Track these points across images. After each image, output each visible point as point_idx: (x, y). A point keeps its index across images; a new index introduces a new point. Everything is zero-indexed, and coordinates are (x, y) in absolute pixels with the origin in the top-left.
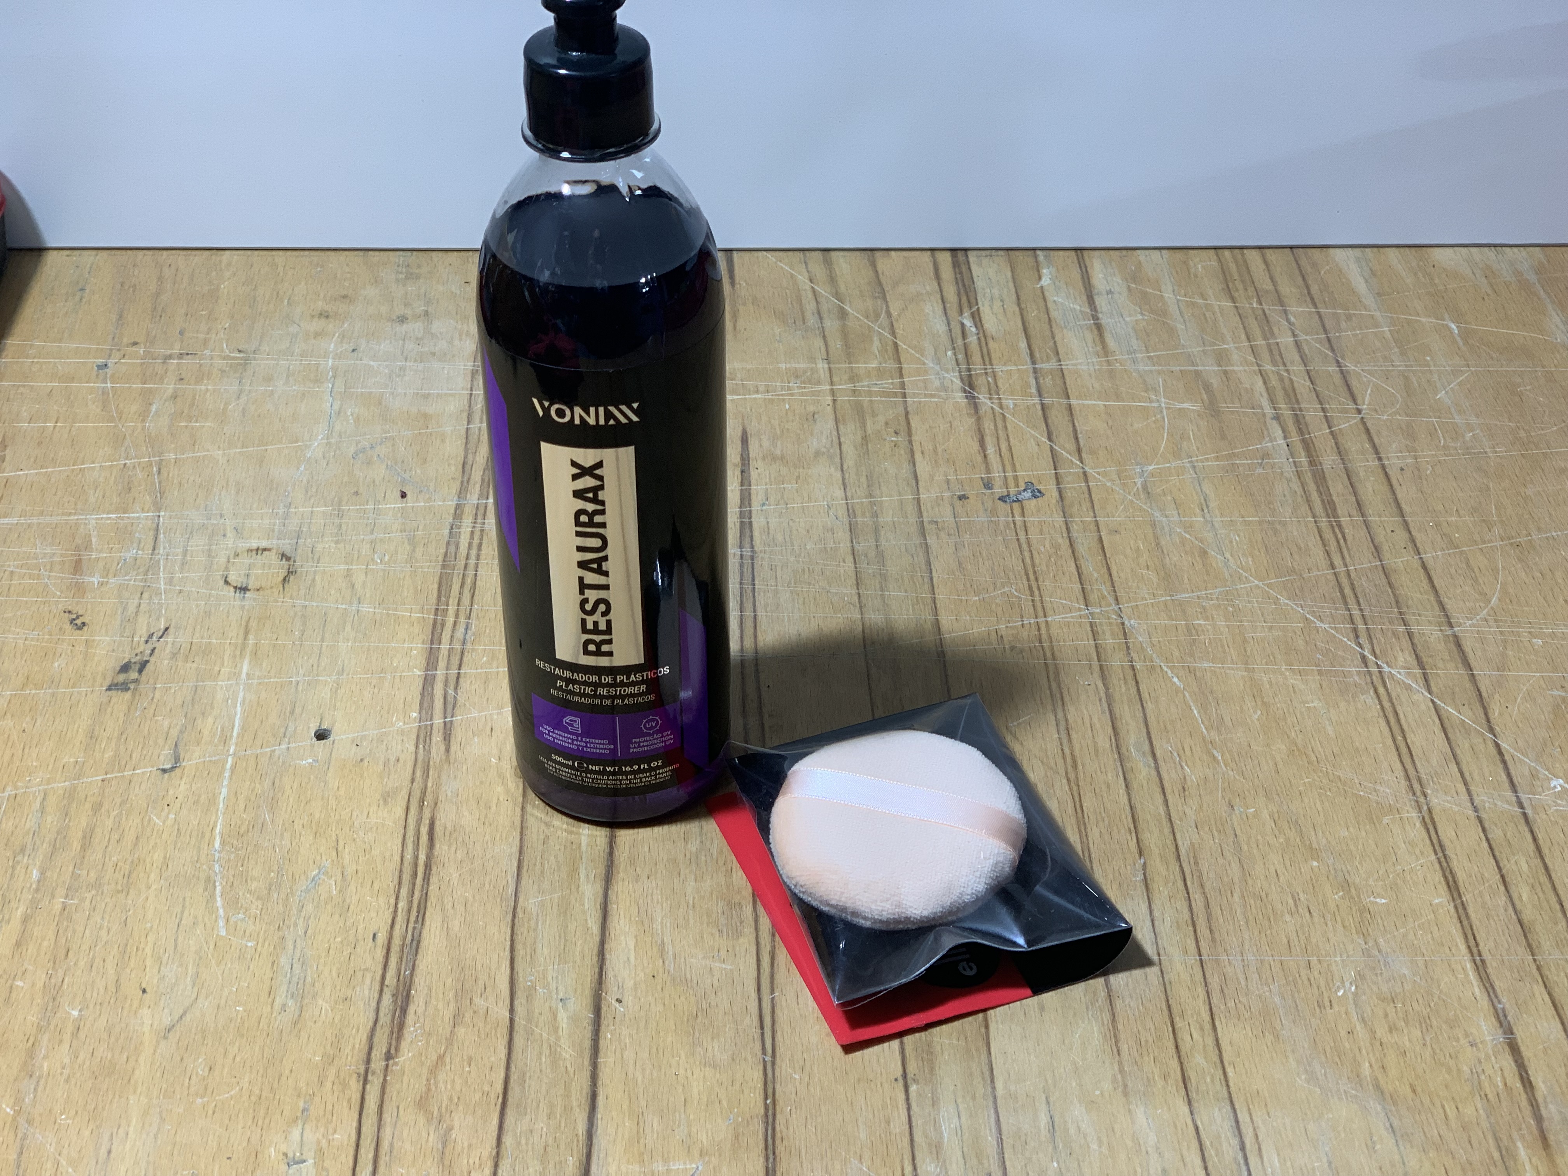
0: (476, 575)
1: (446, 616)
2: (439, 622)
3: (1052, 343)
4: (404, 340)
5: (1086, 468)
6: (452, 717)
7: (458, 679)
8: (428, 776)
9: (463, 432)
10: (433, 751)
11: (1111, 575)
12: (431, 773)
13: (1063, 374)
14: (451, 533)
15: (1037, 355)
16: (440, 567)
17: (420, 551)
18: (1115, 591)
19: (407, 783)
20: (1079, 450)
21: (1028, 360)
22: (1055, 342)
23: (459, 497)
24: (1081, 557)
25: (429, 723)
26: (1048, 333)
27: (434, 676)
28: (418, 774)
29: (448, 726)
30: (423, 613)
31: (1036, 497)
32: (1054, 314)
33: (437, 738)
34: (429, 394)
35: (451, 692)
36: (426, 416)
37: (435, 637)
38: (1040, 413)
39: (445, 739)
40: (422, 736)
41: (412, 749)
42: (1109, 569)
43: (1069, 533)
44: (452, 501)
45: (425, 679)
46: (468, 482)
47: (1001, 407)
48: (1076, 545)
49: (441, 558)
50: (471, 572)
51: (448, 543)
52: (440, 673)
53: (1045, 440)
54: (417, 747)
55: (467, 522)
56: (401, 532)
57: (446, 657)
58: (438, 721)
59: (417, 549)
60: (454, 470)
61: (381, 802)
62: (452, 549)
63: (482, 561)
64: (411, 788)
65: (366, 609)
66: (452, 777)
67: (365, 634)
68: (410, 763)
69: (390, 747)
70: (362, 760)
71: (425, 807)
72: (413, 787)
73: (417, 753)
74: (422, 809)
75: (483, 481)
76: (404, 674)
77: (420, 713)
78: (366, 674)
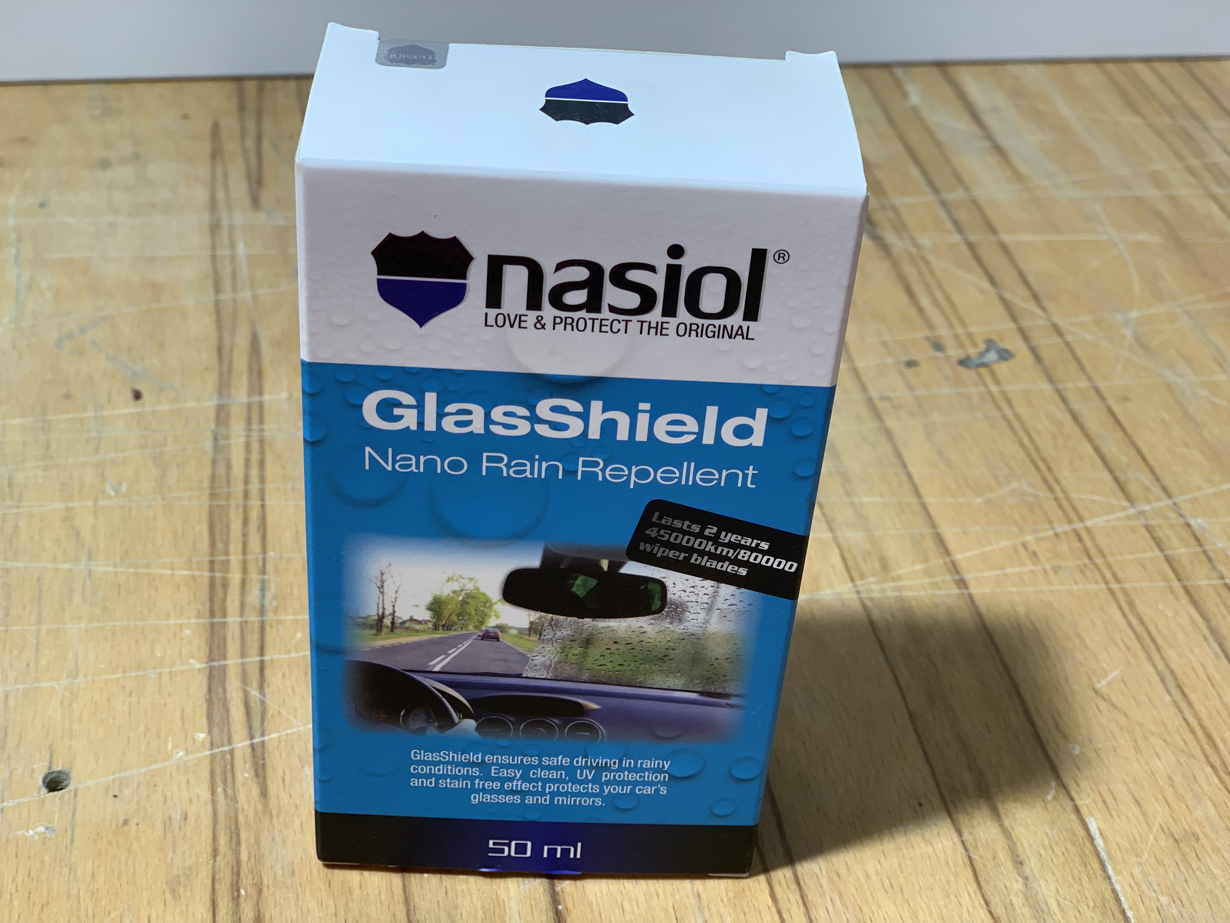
0: (263, 506)
1: (227, 571)
2: (218, 582)
3: (950, 169)
4: (110, 189)
5: (1056, 320)
6: (263, 735)
7: (262, 669)
8: (238, 843)
9: (211, 305)
10: (242, 797)
11: (1144, 459)
12: (243, 836)
13: (978, 205)
14: (215, 446)
15: (938, 184)
16: (206, 496)
17: (172, 474)
18: (1158, 479)
19: (205, 857)
20: (1037, 298)
21: (928, 190)
22: (954, 168)
23: (220, 394)
24: (1095, 436)
25: (226, 748)
27: (224, 669)
28: (223, 840)
29: (259, 751)
30: (191, 568)
31: (1004, 358)
33: (244, 773)
34: (155, 256)
35: (254, 693)
37: (216, 609)
38: (968, 253)
39: (257, 775)
40: (218, 772)
41: (206, 795)
42: (1138, 450)
43: (1066, 403)
44: (211, 399)
45: (211, 676)
46: (230, 372)
47: (919, 248)
48: (1080, 418)
49: (206, 484)
50: (255, 503)
51: (214, 462)
52: (232, 662)
53: (988, 287)
54: (213, 793)
55: (237, 429)
56: (141, 448)
57: (237, 634)
58: (241, 744)
59: (169, 473)
60: (206, 357)
61: (168, 895)
62: (221, 470)
63: (270, 486)
64: (214, 866)
65: (101, 568)
66: (278, 839)
67: (105, 607)
68: (206, 821)
69: (169, 794)
70: (126, 822)
71: (242, 900)
72: (217, 863)
73: (214, 802)
74: (238, 904)
75: (251, 370)
76: (174, 669)
77: (210, 732)
78: (114, 672)
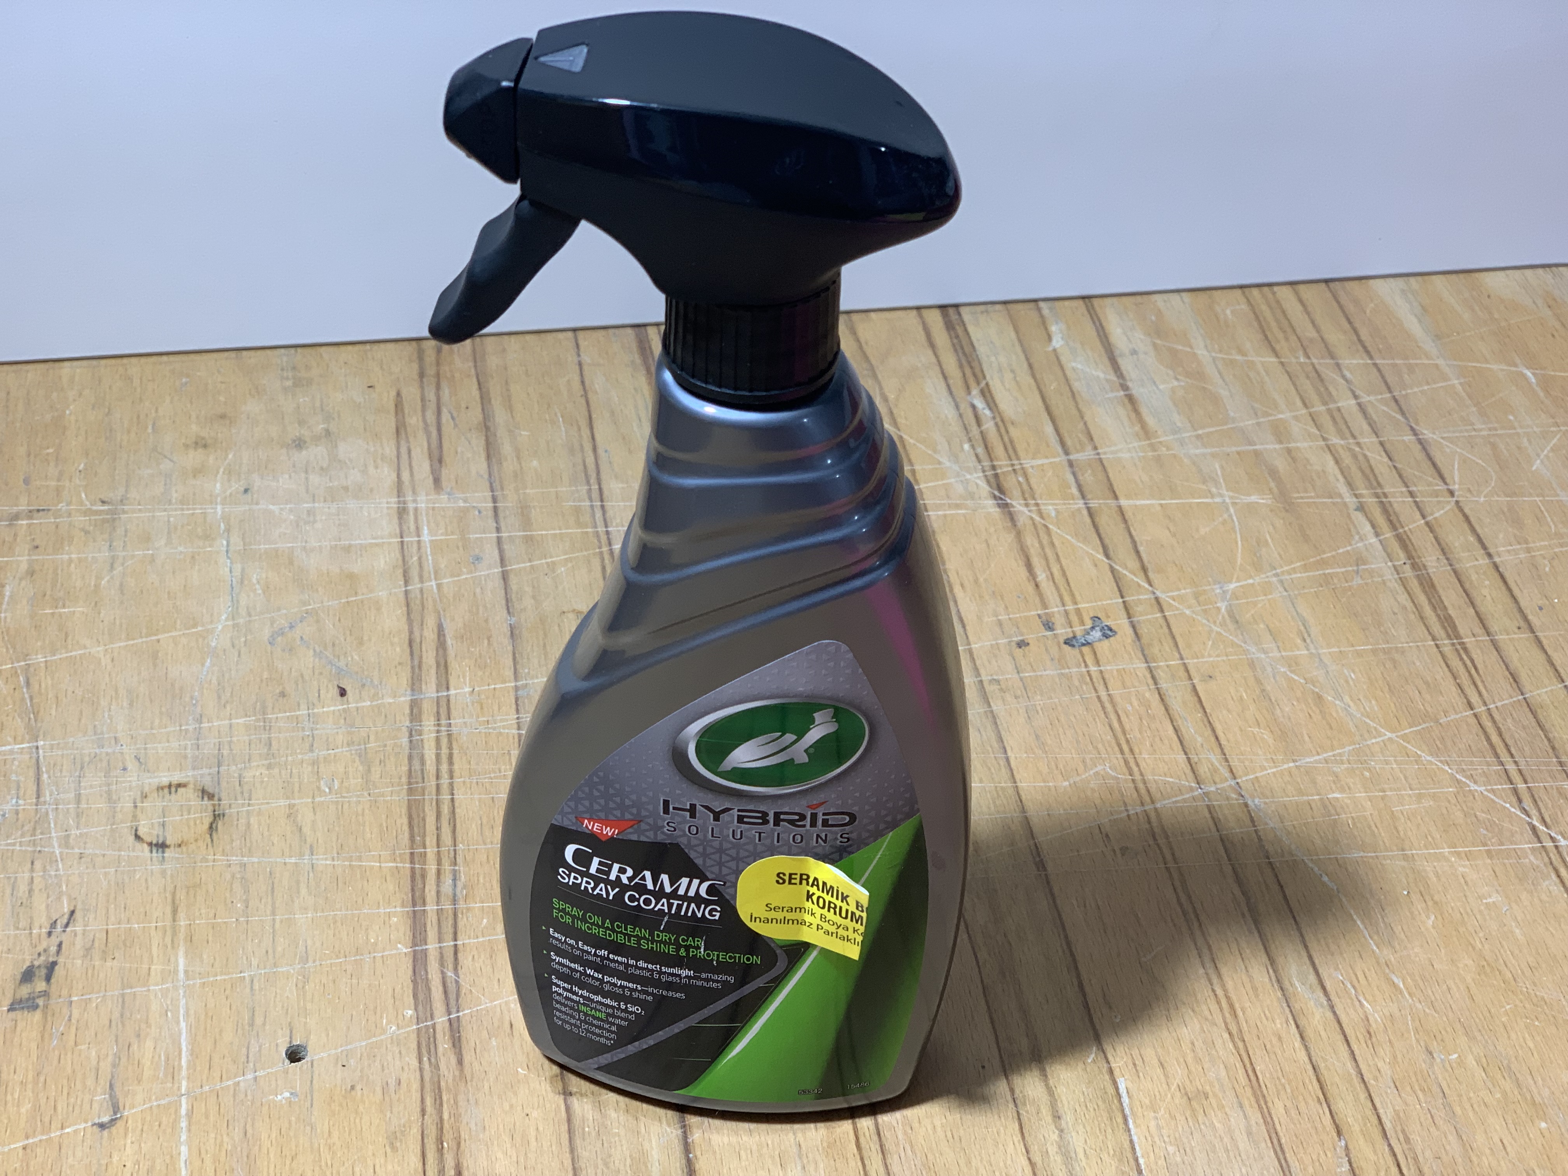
0: (452, 800)
1: (425, 862)
2: (418, 872)
3: (1082, 424)
4: (306, 472)
5: (1158, 594)
6: (458, 1011)
7: (456, 953)
8: (441, 1105)
9: (402, 596)
10: (442, 1066)
11: (1217, 738)
12: (445, 1098)
13: (1104, 466)
14: (411, 742)
15: (1069, 443)
16: (405, 791)
17: (376, 771)
18: (1227, 760)
19: (416, 1115)
20: (1144, 569)
21: (1059, 449)
22: (1085, 424)
23: (413, 690)
24: (1177, 717)
25: (429, 1023)
26: (1074, 412)
27: (425, 952)
28: (429, 1101)
29: (455, 1025)
30: (395, 861)
31: (1107, 636)
32: (1076, 385)
33: (444, 1045)
34: (350, 546)
35: (450, 974)
36: (351, 577)
37: (417, 898)
38: (1088, 520)
39: (454, 1046)
40: (424, 1043)
41: (415, 1063)
42: (1213, 730)
43: (1156, 683)
44: (405, 695)
45: (415, 960)
46: (420, 667)
47: (1042, 517)
48: (1167, 699)
49: (404, 780)
50: (446, 797)
51: (410, 757)
52: (432, 946)
53: (1101, 556)
54: (420, 1061)
55: (428, 724)
56: (348, 745)
57: (435, 921)
58: (441, 1020)
59: (373, 769)
60: (399, 651)
61: (388, 1150)
62: (417, 765)
63: (457, 780)
64: (423, 1124)
65: (322, 861)
66: (472, 1101)
67: (327, 898)
68: (416, 1085)
69: (385, 1064)
70: (353, 1088)
71: (445, 1151)
72: (425, 1121)
73: (421, 1069)
74: (442, 1155)
75: (438, 665)
76: (386, 953)
77: (416, 1009)
78: (338, 957)
